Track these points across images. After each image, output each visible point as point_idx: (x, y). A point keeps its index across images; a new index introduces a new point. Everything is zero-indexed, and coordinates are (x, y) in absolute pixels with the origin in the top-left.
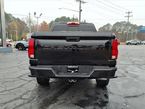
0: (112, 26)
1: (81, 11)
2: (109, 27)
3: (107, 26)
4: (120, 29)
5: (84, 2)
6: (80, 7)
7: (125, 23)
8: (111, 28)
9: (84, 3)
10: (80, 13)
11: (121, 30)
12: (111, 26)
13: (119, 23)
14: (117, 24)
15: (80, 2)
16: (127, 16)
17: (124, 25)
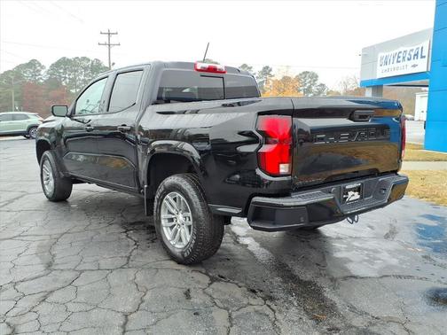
0: (48, 68)
2: (38, 71)
3: (31, 68)
4: (73, 80)
7: (85, 63)
8: (44, 75)
11: (78, 83)
12: (43, 67)
13: (69, 61)
14: (64, 64)
16: (106, 44)
17: (86, 69)
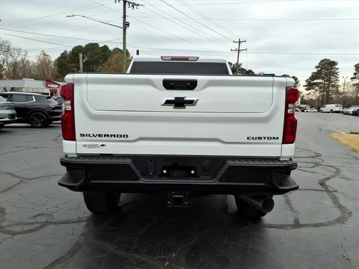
1: (126, 25)
5: (134, 5)
6: (125, 17)
9: (135, 7)
10: (125, 31)
15: (125, 2)
